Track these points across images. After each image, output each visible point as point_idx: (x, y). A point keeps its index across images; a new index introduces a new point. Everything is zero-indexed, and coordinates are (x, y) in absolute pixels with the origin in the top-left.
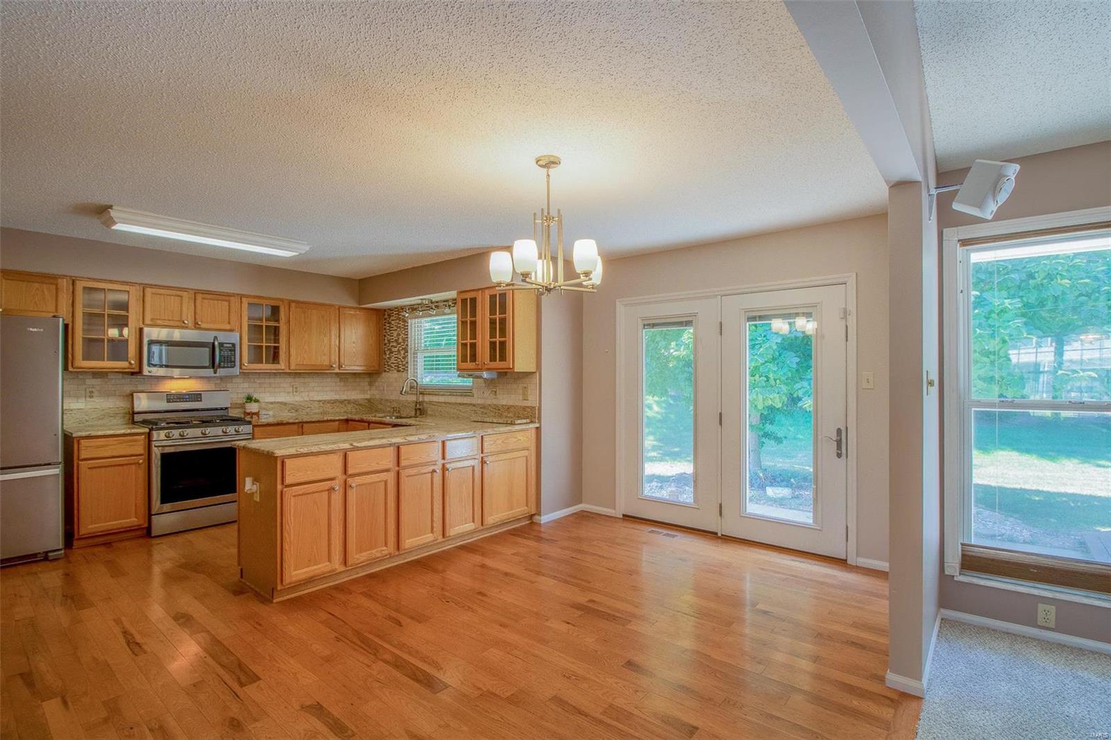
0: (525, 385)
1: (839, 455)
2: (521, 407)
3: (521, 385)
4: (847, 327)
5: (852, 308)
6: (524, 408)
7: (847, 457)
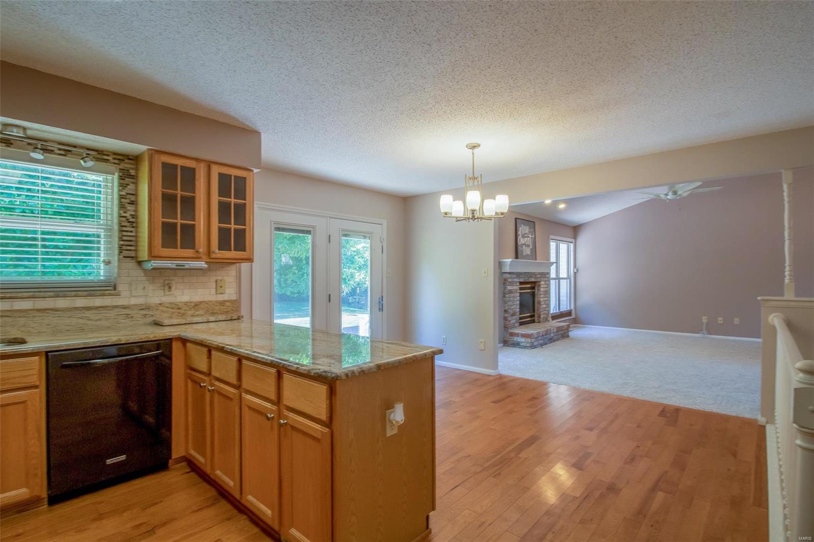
0: (220, 278)
1: (380, 309)
2: (217, 302)
3: (213, 279)
4: (382, 246)
5: (385, 236)
6: (222, 303)
7: (382, 311)
